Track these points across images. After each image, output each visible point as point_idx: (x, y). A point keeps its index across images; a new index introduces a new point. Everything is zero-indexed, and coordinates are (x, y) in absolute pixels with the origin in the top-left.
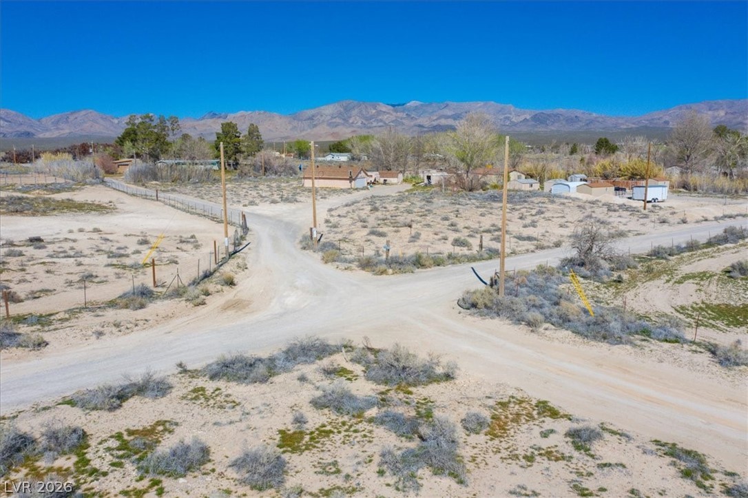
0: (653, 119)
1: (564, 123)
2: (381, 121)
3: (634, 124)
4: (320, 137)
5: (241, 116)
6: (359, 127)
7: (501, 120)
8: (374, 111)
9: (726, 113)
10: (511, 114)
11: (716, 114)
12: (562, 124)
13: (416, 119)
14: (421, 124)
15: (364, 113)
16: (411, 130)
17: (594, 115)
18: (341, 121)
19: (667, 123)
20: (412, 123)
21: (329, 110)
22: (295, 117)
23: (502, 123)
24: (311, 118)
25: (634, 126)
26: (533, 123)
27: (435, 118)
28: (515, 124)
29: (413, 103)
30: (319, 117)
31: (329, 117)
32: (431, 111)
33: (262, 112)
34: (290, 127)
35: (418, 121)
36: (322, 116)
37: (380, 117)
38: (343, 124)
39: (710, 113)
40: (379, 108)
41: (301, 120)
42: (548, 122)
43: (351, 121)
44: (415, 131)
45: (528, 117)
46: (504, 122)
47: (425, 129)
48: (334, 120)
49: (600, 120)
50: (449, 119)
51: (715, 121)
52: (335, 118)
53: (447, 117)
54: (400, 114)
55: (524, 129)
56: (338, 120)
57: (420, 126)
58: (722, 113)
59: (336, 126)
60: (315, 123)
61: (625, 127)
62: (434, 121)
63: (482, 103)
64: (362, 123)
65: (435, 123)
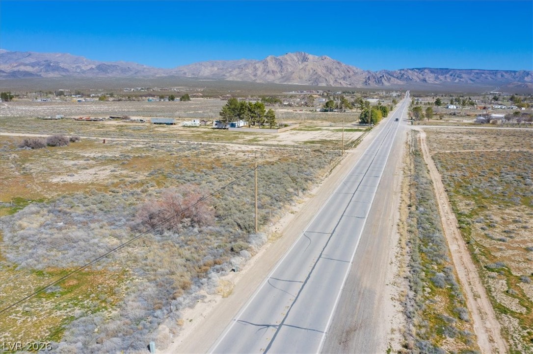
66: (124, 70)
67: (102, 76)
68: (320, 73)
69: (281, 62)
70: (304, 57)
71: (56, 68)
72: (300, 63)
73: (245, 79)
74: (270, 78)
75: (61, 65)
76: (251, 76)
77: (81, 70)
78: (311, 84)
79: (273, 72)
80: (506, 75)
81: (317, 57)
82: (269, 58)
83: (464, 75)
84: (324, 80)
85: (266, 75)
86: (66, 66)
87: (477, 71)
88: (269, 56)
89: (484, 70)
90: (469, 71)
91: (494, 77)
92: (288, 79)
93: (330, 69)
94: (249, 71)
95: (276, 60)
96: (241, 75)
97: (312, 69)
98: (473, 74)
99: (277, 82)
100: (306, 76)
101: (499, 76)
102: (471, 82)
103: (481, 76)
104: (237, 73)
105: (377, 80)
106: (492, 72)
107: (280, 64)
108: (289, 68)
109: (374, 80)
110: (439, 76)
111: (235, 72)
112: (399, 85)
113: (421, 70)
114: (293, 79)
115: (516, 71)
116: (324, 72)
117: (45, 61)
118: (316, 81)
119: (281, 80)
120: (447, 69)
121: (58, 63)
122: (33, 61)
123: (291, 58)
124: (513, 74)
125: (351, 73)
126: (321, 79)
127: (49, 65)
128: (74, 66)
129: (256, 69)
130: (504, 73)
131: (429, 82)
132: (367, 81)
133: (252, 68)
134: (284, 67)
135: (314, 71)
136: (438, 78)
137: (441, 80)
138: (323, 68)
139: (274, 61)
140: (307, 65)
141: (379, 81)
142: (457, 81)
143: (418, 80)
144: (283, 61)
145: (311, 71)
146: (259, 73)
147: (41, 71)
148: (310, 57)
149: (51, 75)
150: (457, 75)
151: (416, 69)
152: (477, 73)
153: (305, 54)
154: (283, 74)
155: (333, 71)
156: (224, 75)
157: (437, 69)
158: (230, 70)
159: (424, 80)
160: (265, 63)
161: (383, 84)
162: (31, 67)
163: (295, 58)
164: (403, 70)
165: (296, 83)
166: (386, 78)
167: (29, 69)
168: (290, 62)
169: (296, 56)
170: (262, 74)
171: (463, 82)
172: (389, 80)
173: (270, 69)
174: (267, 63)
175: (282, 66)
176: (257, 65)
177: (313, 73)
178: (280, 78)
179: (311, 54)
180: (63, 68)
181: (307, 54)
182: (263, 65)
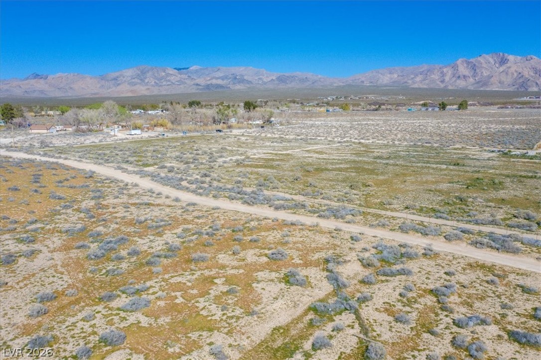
0: (355, 80)
1: (298, 82)
2: (169, 81)
3: (343, 83)
4: (123, 93)
5: (59, 77)
6: (153, 86)
7: (256, 80)
8: (164, 74)
9: (398, 76)
10: (263, 76)
11: (392, 76)
12: (296, 83)
13: (195, 79)
14: (199, 83)
15: (156, 75)
16: (191, 88)
17: (320, 76)
18: (139, 81)
19: (363, 82)
20: (193, 83)
21: (129, 73)
22: (103, 78)
23: (257, 82)
24: (115, 79)
25: (342, 84)
26: (278, 82)
27: (209, 79)
28: (265, 83)
29: (194, 68)
30: (122, 78)
31: (129, 78)
32: (207, 73)
33: (76, 74)
34: (99, 86)
35: (197, 81)
36: (124, 77)
37: (168, 78)
38: (140, 84)
39: (389, 75)
40: (167, 71)
41: (108, 81)
42: (287, 81)
43: (146, 81)
44: (193, 88)
45: (274, 78)
46: (258, 81)
47: (201, 87)
48: (133, 81)
49: (322, 80)
50: (219, 80)
51: (392, 81)
52: (134, 78)
53: (217, 78)
54: (183, 76)
55: (271, 86)
56: (136, 80)
57: (197, 85)
58: (396, 76)
59: (135, 85)
60: (118, 83)
61: (337, 85)
63: (243, 68)
64: (155, 82)
65: (209, 82)
66: (302, 80)
67: (282, 86)
68: (527, 76)
69: (475, 65)
70: (502, 59)
71: (242, 81)
72: (497, 65)
73: (432, 86)
74: (461, 84)
75: (246, 78)
76: (438, 82)
77: (263, 82)
78: (516, 90)
79: (465, 77)
81: (519, 58)
82: (459, 62)
84: (534, 84)
85: (455, 81)
86: (250, 79)
88: (460, 59)
92: (485, 84)
94: (436, 76)
95: (468, 63)
96: (427, 82)
97: (516, 71)
99: (471, 88)
100: (508, 80)
104: (420, 79)
107: (474, 68)
108: (484, 72)
111: (418, 79)
114: (492, 84)
116: (532, 74)
117: (232, 75)
118: (522, 85)
119: (476, 85)
121: (242, 76)
122: (221, 75)
123: (487, 62)
126: (529, 83)
127: (235, 78)
128: (257, 78)
129: (443, 74)
133: (439, 73)
134: (478, 71)
135: (520, 73)
138: (529, 70)
139: (465, 65)
140: (509, 67)
144: (477, 64)
145: (515, 74)
146: (447, 78)
147: (229, 84)
148: (511, 58)
149: (239, 87)
153: (503, 55)
154: (476, 78)
156: (406, 82)
158: (413, 76)
160: (455, 67)
163: (491, 60)
165: (495, 88)
167: (220, 82)
168: (484, 65)
169: (492, 58)
170: (450, 79)
173: (460, 74)
174: (458, 67)
175: (475, 70)
176: (445, 70)
177: (517, 76)
178: (474, 84)
179: (511, 54)
180: (247, 81)
181: (506, 55)
182: (452, 70)
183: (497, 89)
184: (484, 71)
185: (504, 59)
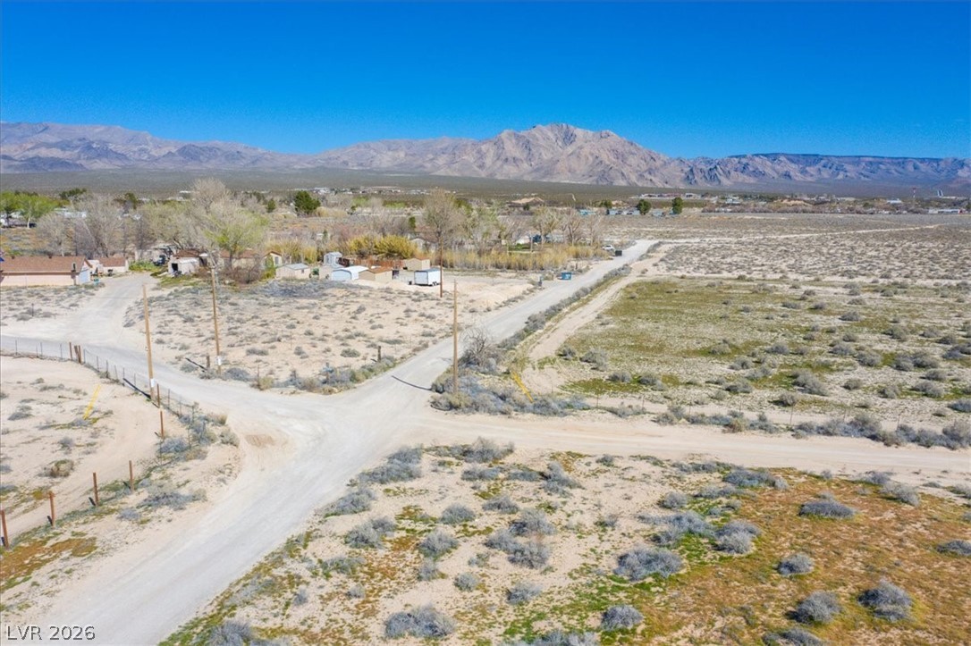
0: (330, 159)
1: (223, 159)
3: (309, 163)
7: (134, 152)
9: (406, 155)
10: (148, 145)
11: (396, 155)
12: (220, 161)
14: (7, 154)
19: (345, 163)
23: (136, 156)
25: (309, 166)
26: (182, 158)
27: (29, 146)
28: (157, 160)
32: (21, 135)
39: (390, 153)
42: (201, 157)
45: (174, 150)
46: (140, 155)
47: (16, 163)
50: (54, 149)
51: (396, 163)
53: (49, 146)
55: (170, 166)
57: (6, 157)
58: (402, 155)
61: (299, 167)
62: (28, 150)
63: (102, 128)
65: (31, 154)
66: (231, 157)
67: (190, 167)
68: (608, 163)
69: (528, 141)
70: (566, 134)
71: (104, 153)
72: (560, 144)
73: (467, 173)
74: (511, 171)
75: (111, 147)
76: (475, 168)
77: (150, 156)
78: (595, 183)
79: (515, 160)
80: (923, 167)
81: (590, 133)
82: (504, 135)
83: (848, 167)
84: (619, 174)
85: (502, 166)
86: (120, 149)
87: (871, 159)
88: (505, 131)
89: (883, 158)
90: (856, 160)
91: (900, 169)
92: (548, 173)
93: (623, 155)
95: (518, 138)
96: (456, 166)
97: (592, 154)
98: (864, 164)
99: (528, 178)
100: (582, 168)
101: (910, 168)
102: (866, 179)
103: (879, 168)
104: (445, 162)
105: (706, 175)
106: (896, 161)
107: (527, 146)
108: (543, 154)
109: (701, 175)
110: (807, 168)
111: (441, 161)
112: (750, 184)
113: (774, 157)
114: (559, 173)
115: (941, 160)
116: (614, 160)
117: (80, 140)
118: (603, 176)
119: (534, 175)
120: (817, 155)
121: (105, 143)
122: (53, 140)
123: (544, 134)
124: (935, 165)
125: (658, 163)
126: (612, 173)
127: (89, 147)
128: (136, 149)
129: (481, 155)
130: (918, 163)
131: (797, 179)
132: (691, 177)
133: (474, 153)
134: (534, 150)
135: (597, 157)
136: (806, 172)
137: (812, 175)
138: (608, 152)
139: (514, 141)
140: (581, 148)
141: (711, 175)
142: (841, 176)
143: (776, 175)
144: (531, 140)
145: (591, 159)
146: (488, 161)
147: (79, 158)
148: (579, 132)
149: (99, 165)
150: (834, 167)
151: (762, 155)
152: (871, 163)
153: (568, 128)
154: (533, 164)
155: (626, 159)
156: (421, 166)
157: (798, 155)
158: (431, 156)
159: (787, 175)
160: (499, 144)
161: (720, 182)
162: (59, 150)
163: (550, 135)
164: (744, 156)
165: (564, 179)
166: (721, 171)
167: (56, 153)
168: (542, 142)
169: (552, 131)
170: (494, 163)
171: (853, 178)
172: (728, 174)
173: (508, 155)
174: (503, 143)
175: (530, 150)
176: (484, 148)
177: (594, 161)
178: (532, 172)
179: (580, 127)
180: (116, 153)
181: (572, 127)
182: (495, 147)
183: (568, 181)
184: (542, 150)
185: (570, 135)
